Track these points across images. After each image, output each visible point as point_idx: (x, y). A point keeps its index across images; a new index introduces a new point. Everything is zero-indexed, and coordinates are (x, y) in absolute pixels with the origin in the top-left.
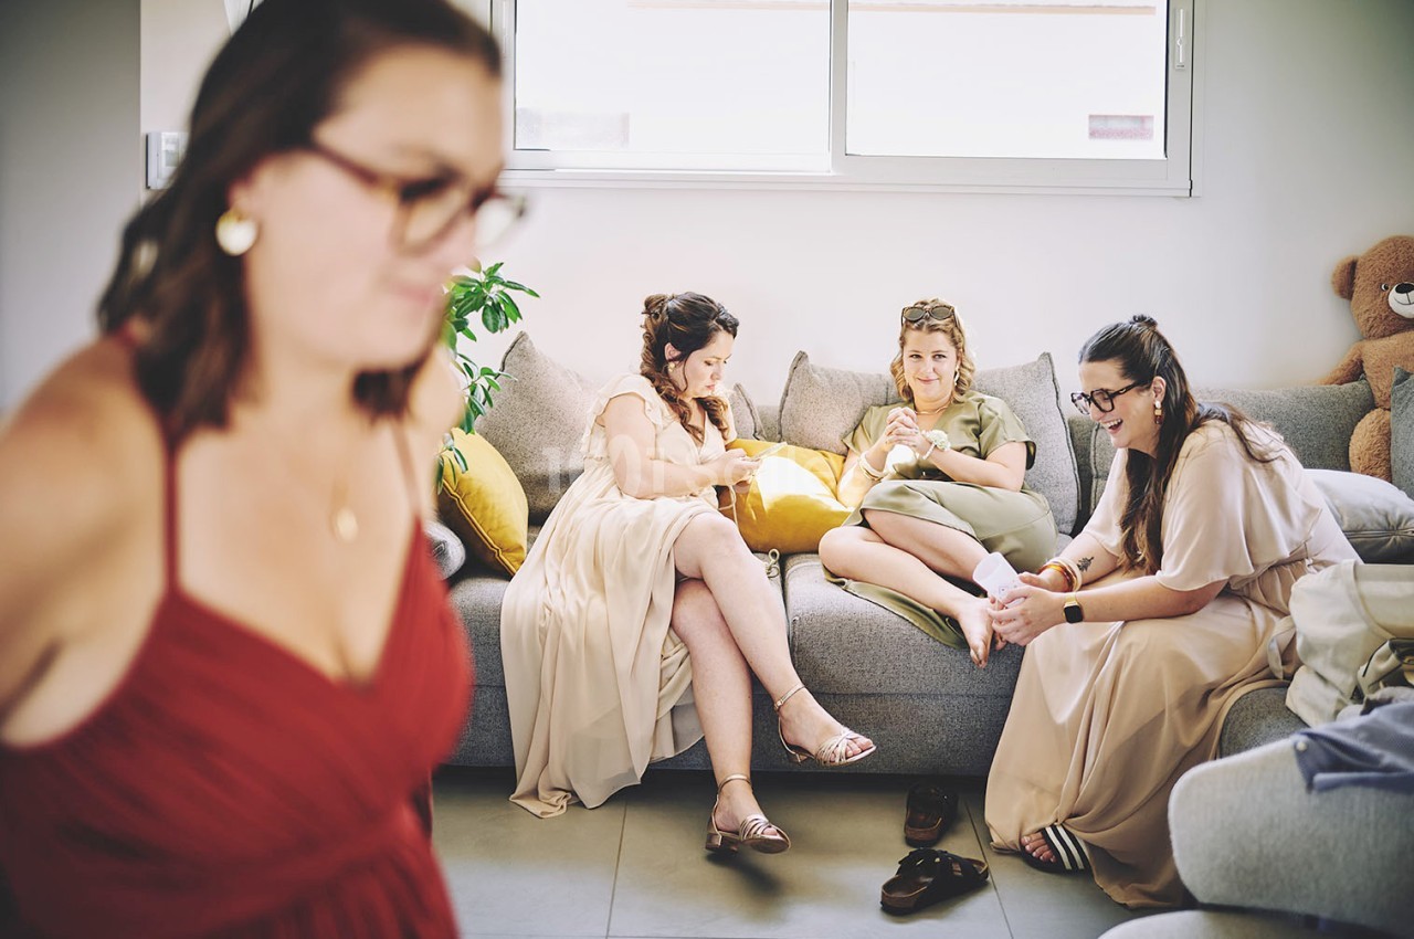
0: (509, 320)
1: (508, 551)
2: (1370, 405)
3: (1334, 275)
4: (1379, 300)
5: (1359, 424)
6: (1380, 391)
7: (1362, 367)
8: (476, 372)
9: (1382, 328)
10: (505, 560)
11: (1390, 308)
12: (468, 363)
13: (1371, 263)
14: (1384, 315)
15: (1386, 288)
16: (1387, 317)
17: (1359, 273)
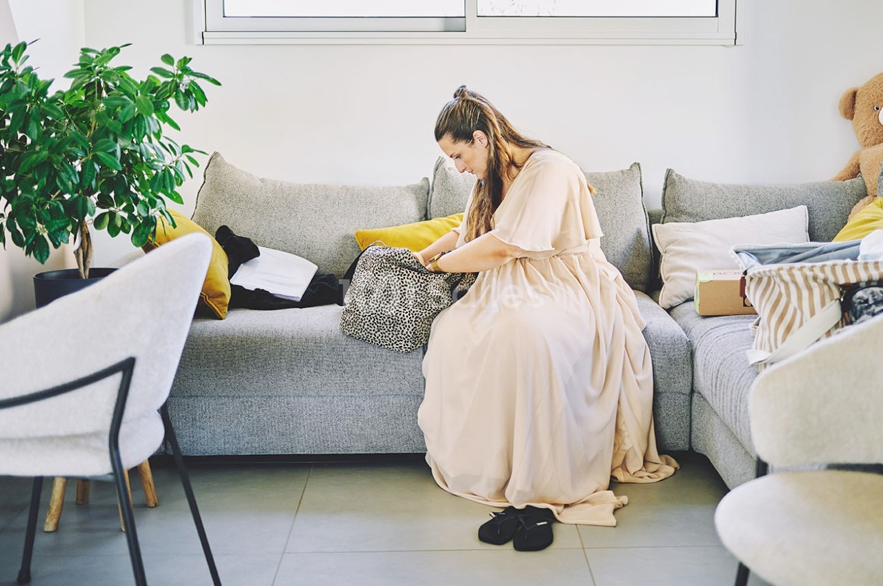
0: (199, 104)
1: (213, 297)
2: (863, 193)
3: (841, 102)
4: (872, 118)
5: (855, 207)
6: (871, 183)
7: (859, 168)
8: (178, 150)
9: (873, 139)
10: (211, 303)
11: (879, 123)
12: (172, 144)
13: (866, 91)
14: (875, 128)
15: (877, 109)
16: (877, 130)
17: (858, 99)
